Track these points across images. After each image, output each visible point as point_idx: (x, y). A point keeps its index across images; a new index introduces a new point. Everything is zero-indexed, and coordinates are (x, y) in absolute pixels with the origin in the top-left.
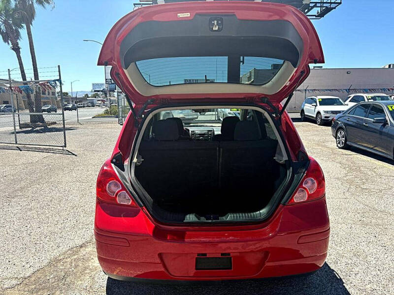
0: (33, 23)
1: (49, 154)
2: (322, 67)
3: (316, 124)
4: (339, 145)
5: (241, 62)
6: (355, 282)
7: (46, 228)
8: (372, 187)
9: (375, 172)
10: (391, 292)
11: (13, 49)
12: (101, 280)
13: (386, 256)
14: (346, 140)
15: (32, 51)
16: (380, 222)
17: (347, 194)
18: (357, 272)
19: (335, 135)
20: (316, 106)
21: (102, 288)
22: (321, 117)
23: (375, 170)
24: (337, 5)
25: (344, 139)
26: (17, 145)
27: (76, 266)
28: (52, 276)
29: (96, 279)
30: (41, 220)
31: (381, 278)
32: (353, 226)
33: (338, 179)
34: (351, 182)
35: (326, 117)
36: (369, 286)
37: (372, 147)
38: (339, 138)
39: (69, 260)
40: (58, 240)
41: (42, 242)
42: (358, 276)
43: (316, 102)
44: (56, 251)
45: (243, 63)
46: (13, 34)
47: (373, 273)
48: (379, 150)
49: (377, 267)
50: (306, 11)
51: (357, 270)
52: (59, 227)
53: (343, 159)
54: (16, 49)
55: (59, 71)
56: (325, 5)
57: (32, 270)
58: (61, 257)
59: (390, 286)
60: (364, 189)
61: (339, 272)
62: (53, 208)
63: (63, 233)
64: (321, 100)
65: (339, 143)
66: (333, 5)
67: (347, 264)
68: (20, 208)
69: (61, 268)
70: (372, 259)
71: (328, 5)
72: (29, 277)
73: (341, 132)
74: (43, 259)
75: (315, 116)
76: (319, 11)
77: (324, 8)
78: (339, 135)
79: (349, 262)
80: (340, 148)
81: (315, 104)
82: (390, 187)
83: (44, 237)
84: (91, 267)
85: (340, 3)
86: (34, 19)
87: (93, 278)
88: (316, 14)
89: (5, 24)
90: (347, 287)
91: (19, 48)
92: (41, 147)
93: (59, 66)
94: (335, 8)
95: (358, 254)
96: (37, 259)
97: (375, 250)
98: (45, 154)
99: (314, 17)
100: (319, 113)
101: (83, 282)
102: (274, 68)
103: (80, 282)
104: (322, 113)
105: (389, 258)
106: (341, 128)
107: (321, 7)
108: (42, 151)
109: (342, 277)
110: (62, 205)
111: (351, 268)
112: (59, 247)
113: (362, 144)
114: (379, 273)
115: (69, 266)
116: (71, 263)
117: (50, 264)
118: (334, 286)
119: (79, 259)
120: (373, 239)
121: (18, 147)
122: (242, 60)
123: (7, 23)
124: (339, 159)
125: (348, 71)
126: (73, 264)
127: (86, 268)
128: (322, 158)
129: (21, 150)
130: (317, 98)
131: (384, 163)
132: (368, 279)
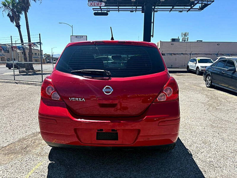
0: (28, 11)
1: (33, 86)
2: (202, 41)
3: (196, 74)
4: (207, 85)
5: (152, 36)
6: (201, 157)
7: (22, 123)
8: (223, 108)
9: (226, 100)
10: (222, 163)
11: (16, 26)
12: (47, 150)
13: (223, 144)
14: (211, 82)
15: (28, 27)
16: (224, 126)
17: (206, 111)
18: (203, 152)
19: (205, 80)
20: (196, 63)
21: (47, 154)
22: (199, 70)
23: (227, 99)
24: (212, 2)
25: (210, 81)
26: (15, 81)
27: (34, 142)
28: (19, 147)
29: (44, 149)
30: (20, 118)
31: (217, 156)
32: (206, 128)
33: (203, 103)
34: (210, 105)
35: (202, 70)
36: (209, 159)
37: (227, 86)
38: (208, 81)
39: (31, 139)
40: (27, 129)
41: (17, 130)
42: (203, 154)
43: (196, 61)
44: (24, 134)
45: (153, 37)
46: (17, 17)
47: (212, 152)
48: (231, 88)
49: (216, 150)
50: (192, 6)
51: (203, 150)
52: (29, 122)
53: (209, 93)
54: (18, 26)
55: (40, 37)
56: (204, 2)
57: (8, 143)
58: (27, 138)
59: (222, 160)
60: (218, 109)
61: (191, 151)
62: (28, 113)
63: (31, 126)
64: (199, 60)
65: (207, 84)
66: (209, 3)
67: (197, 147)
68: (9, 112)
69: (25, 143)
70: (214, 145)
71: (206, 2)
72: (5, 147)
73: (208, 77)
74: (16, 138)
75: (195, 69)
76: (201, 6)
77: (203, 4)
78: (207, 79)
79: (199, 146)
80: (208, 87)
81: (195, 62)
82: (234, 108)
83: (19, 127)
84: (43, 143)
85: (214, 1)
86: (29, 8)
87: (42, 149)
88: (199, 8)
89: (12, 11)
90: (195, 159)
91: (20, 26)
92: (29, 82)
93: (40, 34)
94: (210, 4)
95: (206, 142)
96: (12, 138)
97: (217, 141)
98: (30, 86)
99: (198, 10)
100: (198, 67)
101: (36, 151)
102: (172, 41)
103: (35, 151)
104: (200, 68)
105: (225, 146)
106: (209, 75)
107: (201, 3)
108: (29, 84)
109: (192, 154)
110: (33, 112)
111: (199, 149)
112: (26, 132)
113: (221, 85)
114: (216, 153)
115: (30, 142)
116: (32, 141)
117: (19, 141)
118: (186, 158)
119: (36, 139)
120: (217, 135)
121: (15, 82)
122: (152, 35)
123: (13, 11)
124: (206, 93)
125: (218, 44)
126: (33, 142)
127: (40, 144)
128: (195, 92)
129: (17, 84)
130: (197, 59)
131: (234, 96)
132: (209, 155)
